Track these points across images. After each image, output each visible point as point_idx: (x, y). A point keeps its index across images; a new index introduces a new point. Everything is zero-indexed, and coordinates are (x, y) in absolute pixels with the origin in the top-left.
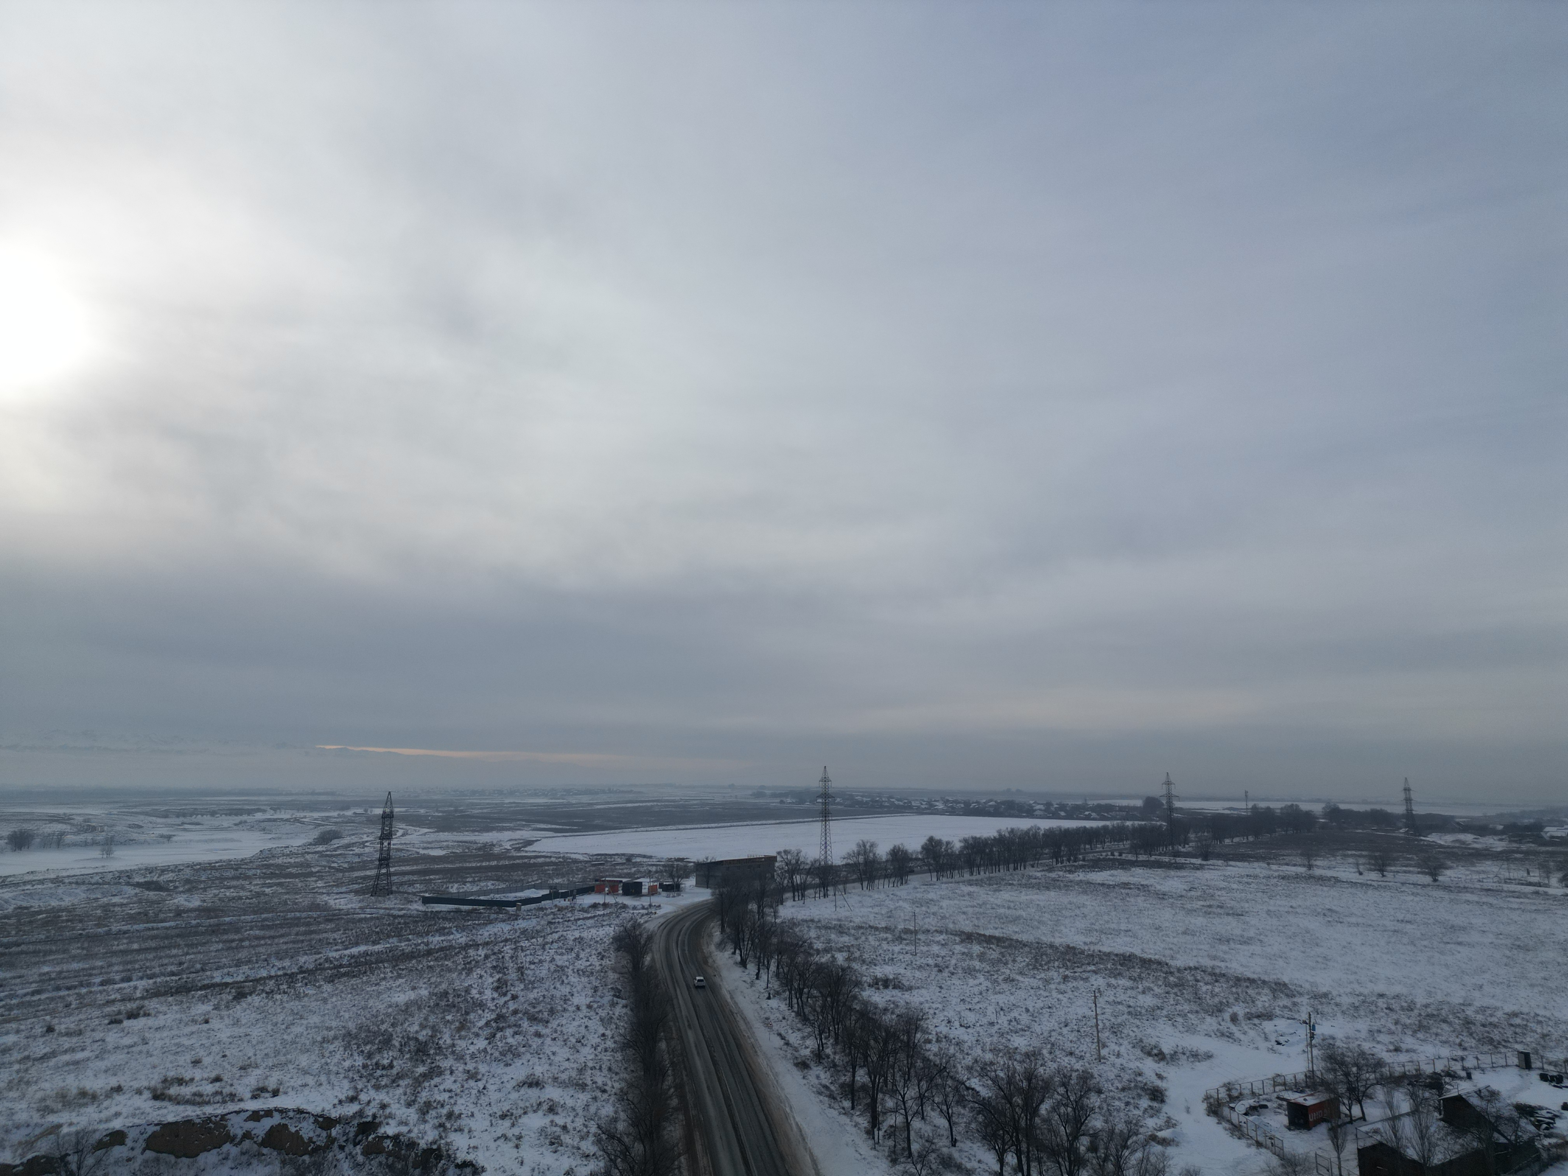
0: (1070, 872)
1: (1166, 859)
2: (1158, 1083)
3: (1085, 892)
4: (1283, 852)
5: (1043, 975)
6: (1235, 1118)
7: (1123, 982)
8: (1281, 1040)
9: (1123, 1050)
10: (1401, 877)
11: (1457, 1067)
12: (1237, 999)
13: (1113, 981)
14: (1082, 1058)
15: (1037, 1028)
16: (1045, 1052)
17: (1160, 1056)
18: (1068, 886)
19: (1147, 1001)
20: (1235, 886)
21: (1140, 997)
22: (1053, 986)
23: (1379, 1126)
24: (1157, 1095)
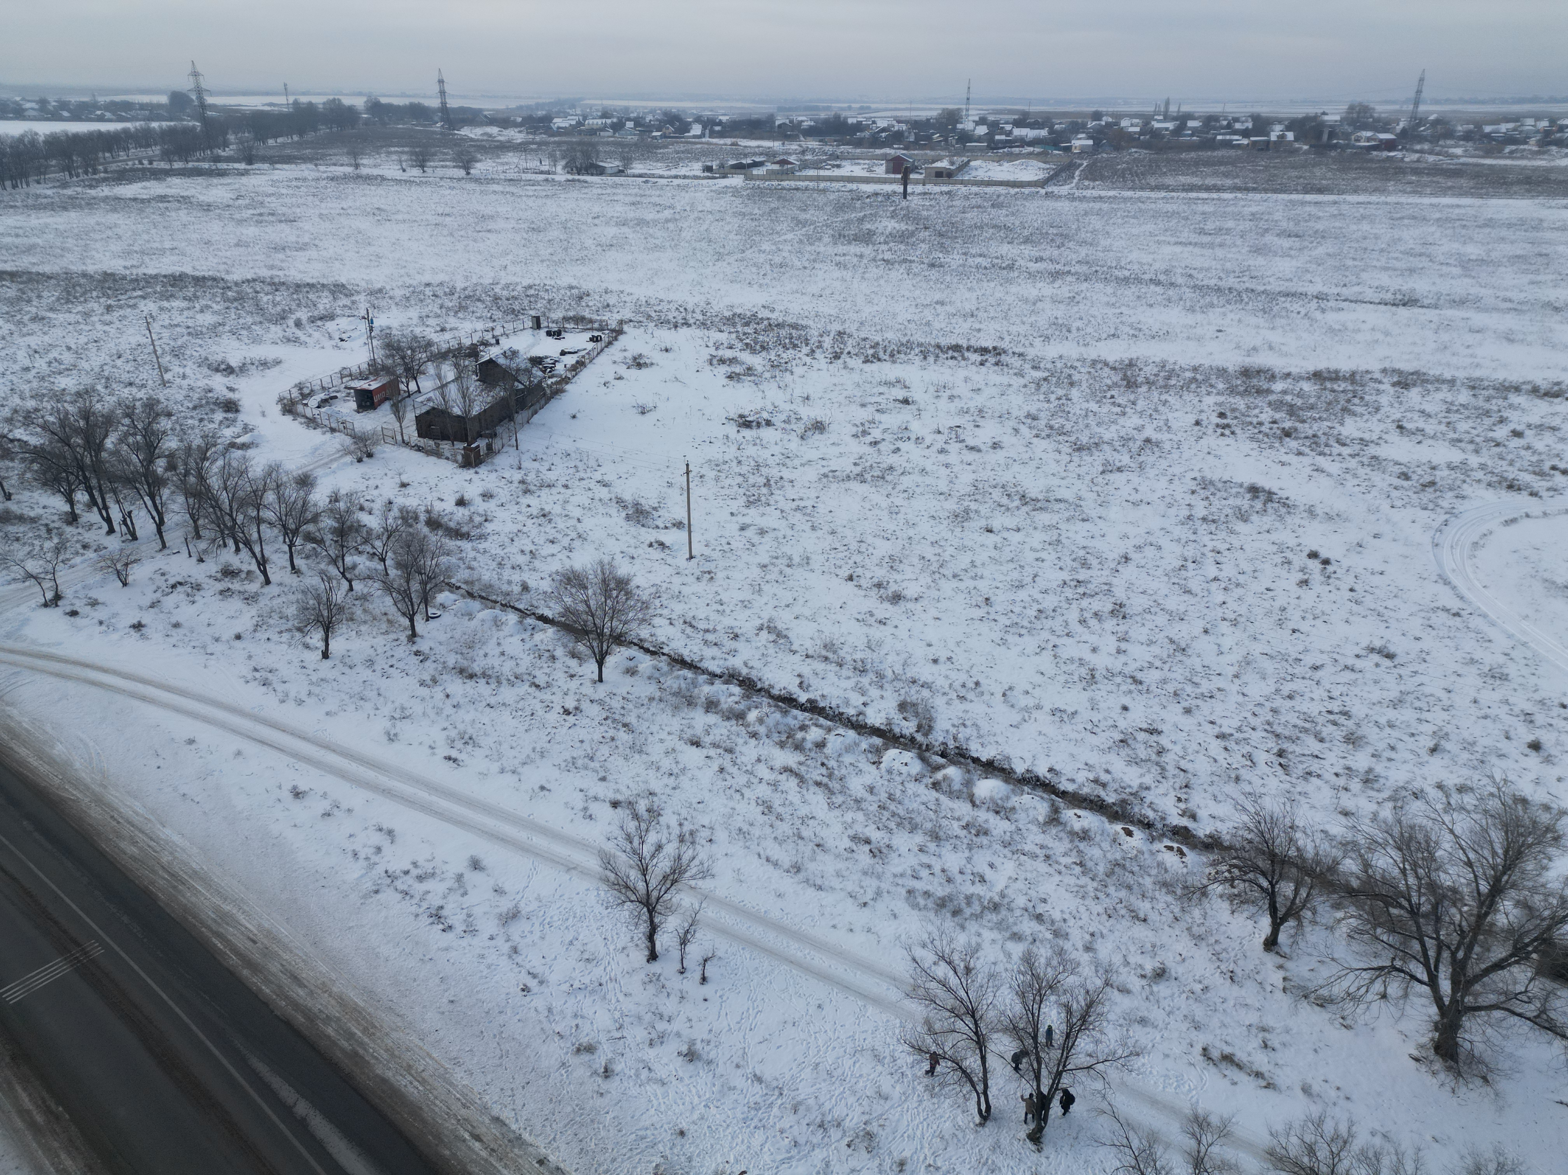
0: (91, 187)
1: (206, 165)
2: (230, 395)
3: (114, 210)
4: (331, 152)
5: (80, 308)
6: (309, 413)
7: (177, 303)
8: (344, 336)
9: (188, 371)
10: (440, 172)
11: (488, 337)
12: (299, 305)
13: (165, 304)
14: (143, 386)
15: (84, 364)
16: (99, 387)
17: (229, 370)
18: (91, 204)
19: (208, 319)
20: (284, 191)
21: (199, 316)
22: (95, 319)
23: (431, 395)
24: (231, 407)
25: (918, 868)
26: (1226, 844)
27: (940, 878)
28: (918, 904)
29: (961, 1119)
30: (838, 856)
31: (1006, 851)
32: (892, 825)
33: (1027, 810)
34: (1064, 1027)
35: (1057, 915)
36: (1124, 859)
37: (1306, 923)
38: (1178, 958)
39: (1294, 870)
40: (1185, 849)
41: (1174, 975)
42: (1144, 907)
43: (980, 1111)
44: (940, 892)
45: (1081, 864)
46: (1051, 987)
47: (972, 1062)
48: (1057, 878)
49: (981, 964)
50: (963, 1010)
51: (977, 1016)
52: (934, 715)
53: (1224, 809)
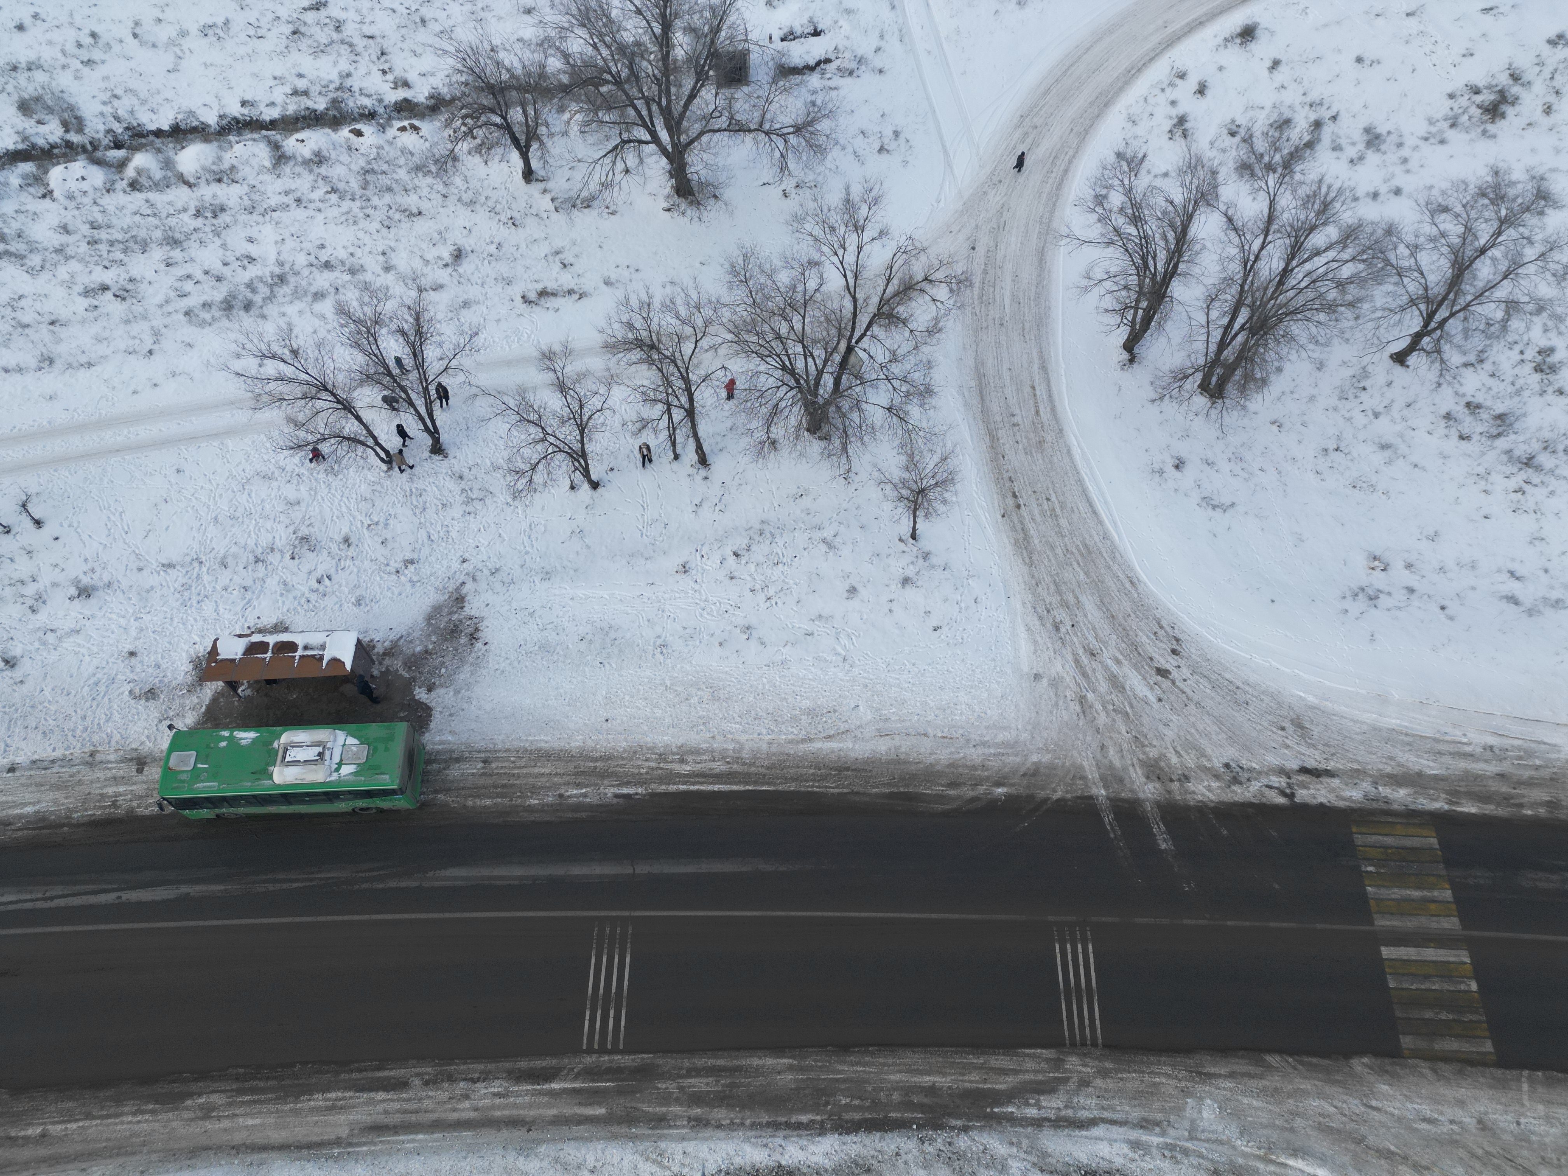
25: (178, 285)
26: (448, 97)
27: (208, 283)
28: (204, 321)
29: (371, 476)
30: (83, 322)
31: (255, 217)
32: (118, 255)
33: (247, 162)
34: (407, 350)
35: (342, 254)
36: (369, 163)
37: (545, 139)
38: (465, 232)
39: (514, 93)
40: (416, 123)
41: (469, 249)
42: (412, 201)
43: (382, 460)
44: (218, 294)
45: (334, 190)
46: (376, 323)
47: (351, 427)
48: (320, 217)
49: (303, 339)
50: (314, 390)
51: (330, 387)
52: (72, 101)
53: (428, 62)
